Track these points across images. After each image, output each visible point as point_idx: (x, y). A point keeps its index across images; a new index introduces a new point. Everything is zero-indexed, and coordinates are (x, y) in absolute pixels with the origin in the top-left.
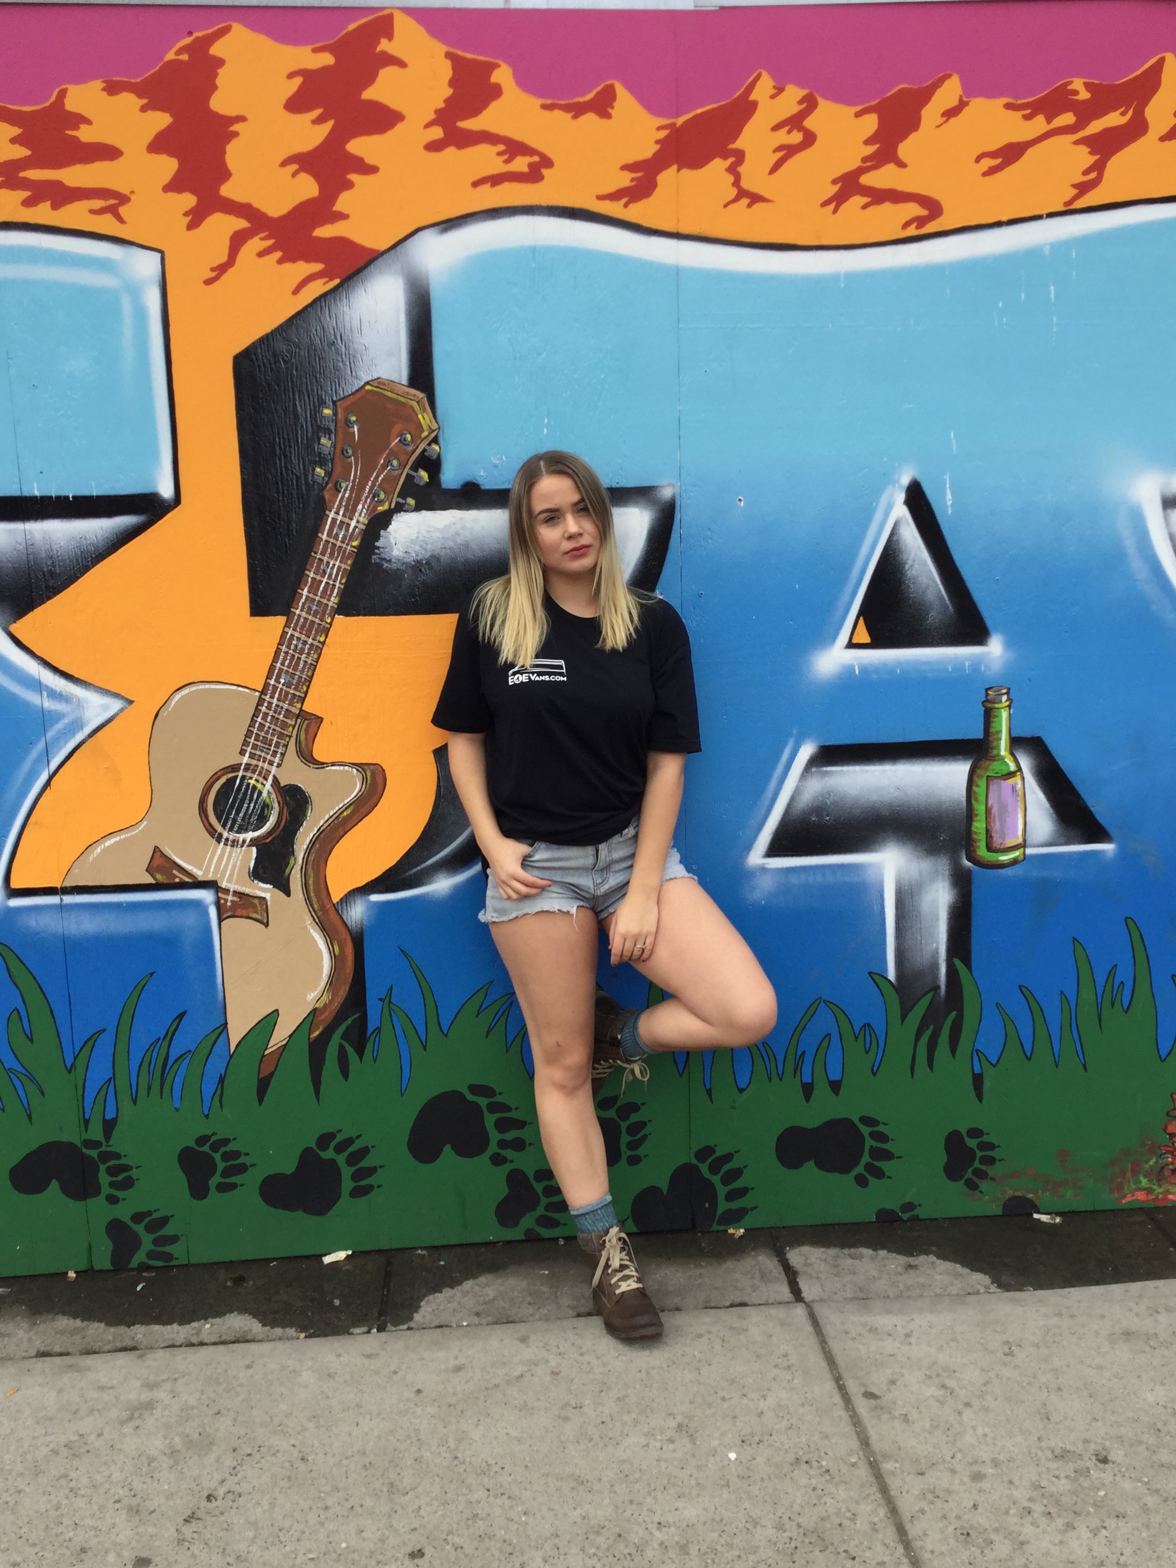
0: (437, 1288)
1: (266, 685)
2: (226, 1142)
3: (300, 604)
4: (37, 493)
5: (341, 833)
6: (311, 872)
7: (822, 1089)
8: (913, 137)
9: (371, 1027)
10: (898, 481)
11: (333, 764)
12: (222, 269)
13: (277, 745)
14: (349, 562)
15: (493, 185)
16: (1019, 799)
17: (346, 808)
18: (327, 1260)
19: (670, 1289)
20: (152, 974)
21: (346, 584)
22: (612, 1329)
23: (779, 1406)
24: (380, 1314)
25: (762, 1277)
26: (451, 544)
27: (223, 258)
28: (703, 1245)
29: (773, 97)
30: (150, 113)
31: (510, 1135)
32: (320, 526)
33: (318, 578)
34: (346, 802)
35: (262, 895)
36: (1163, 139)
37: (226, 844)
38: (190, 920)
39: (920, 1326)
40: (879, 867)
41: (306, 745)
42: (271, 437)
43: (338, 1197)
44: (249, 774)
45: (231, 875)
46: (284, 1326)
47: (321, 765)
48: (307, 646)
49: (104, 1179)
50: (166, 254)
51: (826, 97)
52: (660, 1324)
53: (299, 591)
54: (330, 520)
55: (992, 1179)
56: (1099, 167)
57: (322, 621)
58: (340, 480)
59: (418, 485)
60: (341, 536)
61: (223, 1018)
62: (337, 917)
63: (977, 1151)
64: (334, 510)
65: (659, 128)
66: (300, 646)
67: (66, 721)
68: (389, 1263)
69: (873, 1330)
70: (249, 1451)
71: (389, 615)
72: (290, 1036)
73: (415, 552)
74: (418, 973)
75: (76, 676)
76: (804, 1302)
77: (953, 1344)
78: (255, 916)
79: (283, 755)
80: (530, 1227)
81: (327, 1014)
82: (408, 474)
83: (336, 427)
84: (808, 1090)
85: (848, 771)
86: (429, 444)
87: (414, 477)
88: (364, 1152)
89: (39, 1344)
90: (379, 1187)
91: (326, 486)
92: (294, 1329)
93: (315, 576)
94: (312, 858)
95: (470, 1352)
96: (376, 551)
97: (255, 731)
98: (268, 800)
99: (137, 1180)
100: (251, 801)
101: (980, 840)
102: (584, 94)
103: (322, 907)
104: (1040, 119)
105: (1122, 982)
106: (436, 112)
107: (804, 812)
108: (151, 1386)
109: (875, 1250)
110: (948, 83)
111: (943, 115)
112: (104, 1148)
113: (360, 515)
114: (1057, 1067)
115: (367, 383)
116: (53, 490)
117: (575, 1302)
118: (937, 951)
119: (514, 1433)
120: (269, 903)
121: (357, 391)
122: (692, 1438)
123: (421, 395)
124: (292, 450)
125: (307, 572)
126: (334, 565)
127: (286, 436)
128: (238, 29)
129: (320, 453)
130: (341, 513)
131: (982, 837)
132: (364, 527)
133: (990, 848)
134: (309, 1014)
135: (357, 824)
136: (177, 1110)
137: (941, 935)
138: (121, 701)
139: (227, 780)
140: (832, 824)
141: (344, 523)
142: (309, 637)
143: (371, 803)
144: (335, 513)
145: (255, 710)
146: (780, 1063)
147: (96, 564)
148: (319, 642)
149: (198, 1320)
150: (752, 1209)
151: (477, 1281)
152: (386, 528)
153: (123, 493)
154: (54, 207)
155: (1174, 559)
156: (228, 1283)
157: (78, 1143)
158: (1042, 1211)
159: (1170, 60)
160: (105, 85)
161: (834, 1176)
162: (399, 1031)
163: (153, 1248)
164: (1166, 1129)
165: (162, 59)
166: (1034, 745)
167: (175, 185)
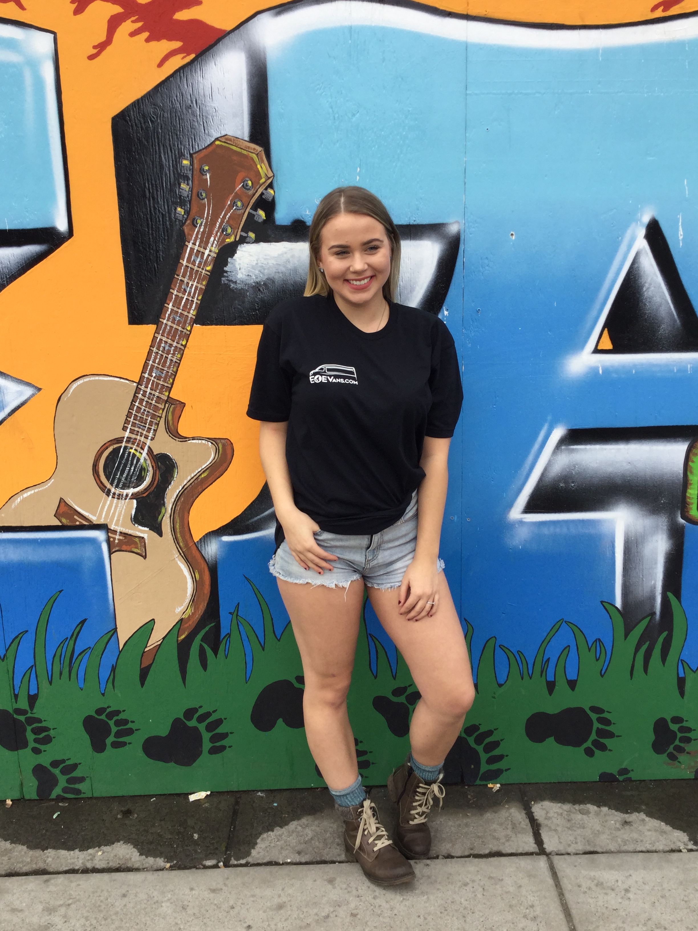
0: (270, 828)
1: (142, 378)
2: (118, 713)
3: (167, 315)
5: (200, 490)
6: (177, 520)
7: (562, 686)
9: (223, 633)
10: (640, 220)
11: (193, 439)
12: (101, 47)
13: (151, 423)
14: (204, 283)
17: (204, 472)
18: (192, 798)
20: (60, 592)
21: (202, 300)
24: (227, 849)
25: (513, 828)
26: (283, 269)
27: (102, 38)
28: (469, 797)
32: (181, 254)
33: (180, 295)
34: (203, 467)
35: (141, 535)
37: (113, 497)
38: (88, 552)
39: (637, 882)
40: (612, 522)
41: (173, 423)
42: (142, 183)
43: (200, 753)
44: (130, 445)
45: (118, 520)
46: (155, 856)
47: (184, 439)
48: (173, 348)
49: (30, 737)
50: (58, 35)
53: (166, 305)
54: (189, 249)
55: (688, 753)
57: (183, 329)
58: (197, 218)
59: (257, 222)
60: (197, 262)
61: (114, 624)
62: (197, 552)
63: (678, 733)
64: (192, 241)
66: (167, 348)
68: (237, 803)
69: (599, 884)
71: (235, 324)
72: (164, 638)
73: (255, 275)
74: (259, 595)
76: (547, 855)
78: (136, 550)
79: (155, 431)
81: (191, 623)
82: (249, 212)
83: (192, 175)
84: (551, 686)
85: (591, 449)
86: (266, 189)
87: (254, 215)
88: (219, 722)
91: (185, 222)
92: (162, 859)
93: (178, 294)
94: (178, 508)
95: (290, 891)
96: (225, 274)
97: (134, 412)
98: (144, 465)
99: (54, 738)
100: (132, 464)
101: (692, 504)
103: (186, 545)
107: (554, 480)
108: (50, 910)
109: (599, 806)
112: (29, 715)
113: (212, 246)
115: (217, 139)
118: (654, 587)
120: (146, 542)
121: (209, 146)
123: (259, 149)
124: (159, 193)
125: (171, 290)
126: (192, 285)
127: (154, 182)
129: (180, 196)
130: (197, 244)
131: (694, 499)
132: (215, 255)
134: (177, 623)
135: (212, 483)
136: (82, 690)
137: (658, 575)
138: (32, 389)
139: (114, 449)
140: (576, 489)
141: (200, 251)
142: (174, 341)
143: (223, 468)
144: (193, 244)
145: (134, 397)
146: (530, 667)
147: (9, 284)
148: (182, 345)
149: (94, 848)
150: (506, 770)
151: (300, 822)
152: (232, 256)
153: (29, 227)
156: (119, 815)
157: (11, 711)
161: (569, 748)
162: (244, 636)
163: (67, 785)
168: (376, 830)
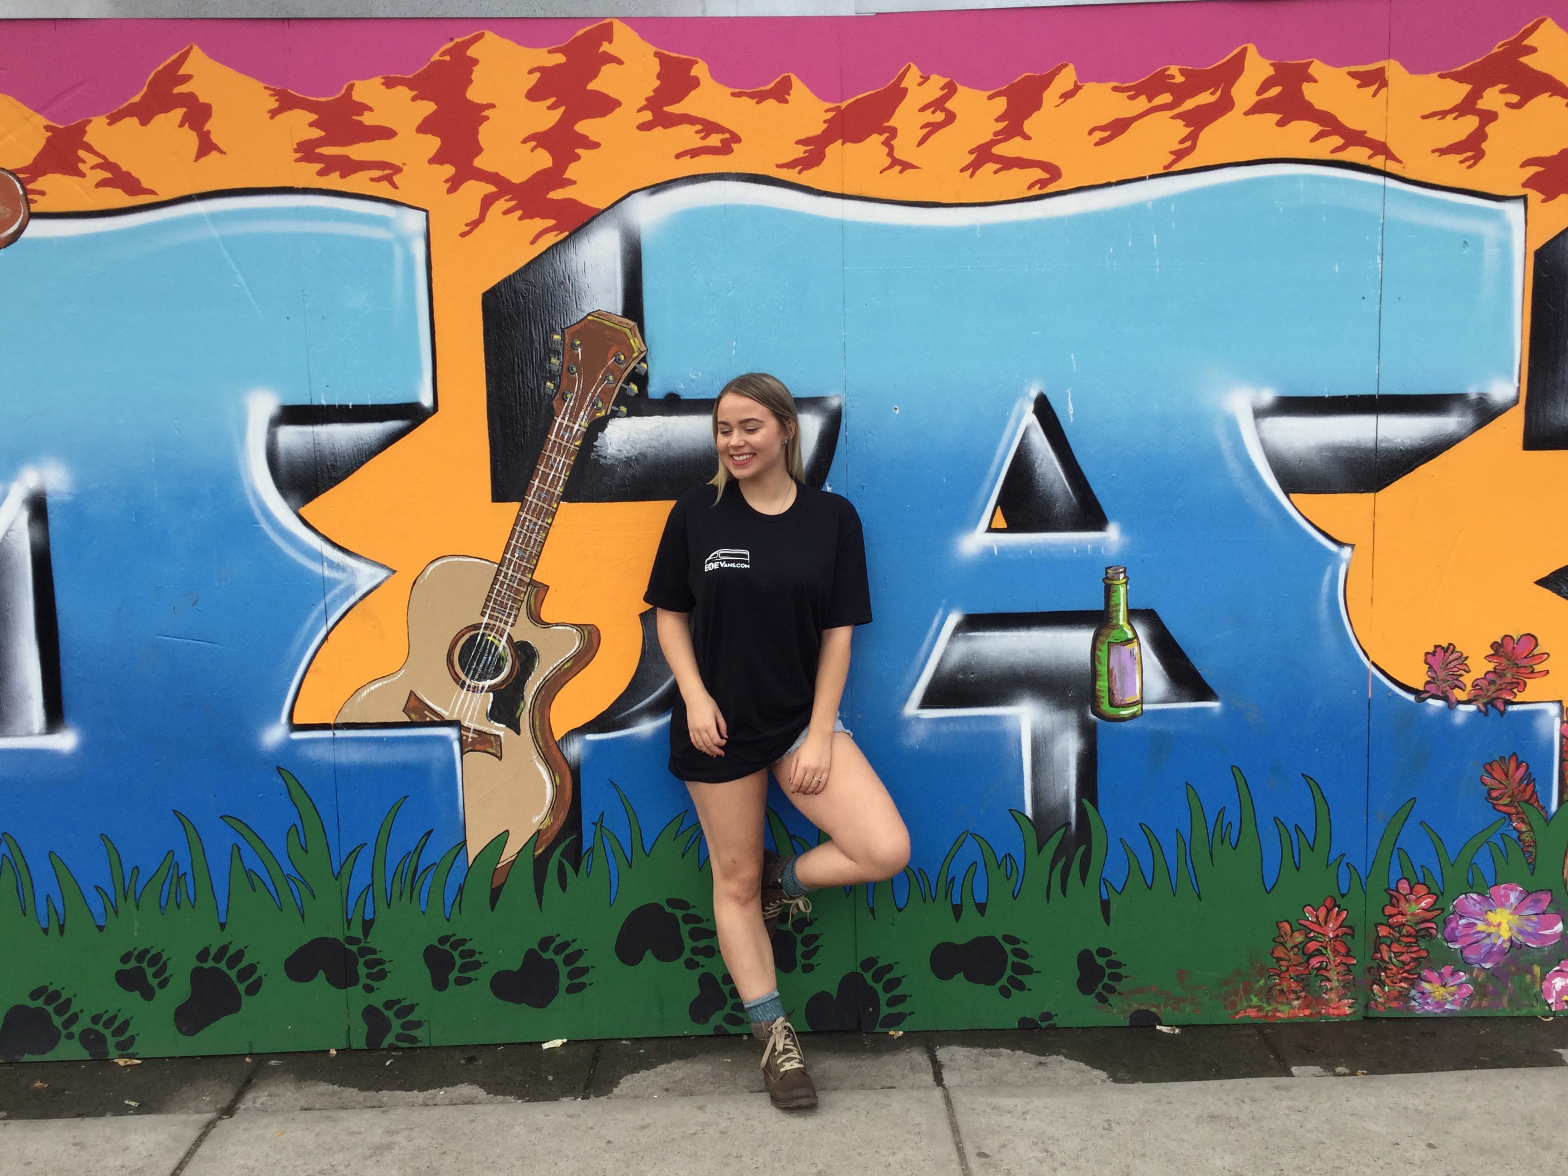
0: (635, 1070)
1: (503, 558)
2: (463, 942)
3: (532, 492)
4: (324, 403)
5: (563, 682)
6: (537, 716)
7: (969, 910)
8: (1036, 114)
9: (586, 846)
10: (1027, 395)
11: (557, 625)
12: (474, 225)
13: (512, 608)
14: (573, 458)
15: (691, 157)
16: (1136, 662)
17: (567, 662)
18: (546, 1046)
19: (832, 1075)
20: (405, 798)
21: (569, 476)
22: (776, 1101)
23: (905, 1160)
24: (586, 1088)
25: (912, 1068)
26: (655, 443)
27: (476, 216)
28: (866, 1043)
29: (920, 84)
30: (419, 101)
31: (702, 943)
32: (549, 429)
33: (547, 471)
34: (567, 656)
35: (497, 733)
36: (1247, 113)
37: (468, 690)
38: (438, 752)
39: (1037, 1106)
40: (1017, 718)
41: (535, 608)
42: (511, 357)
43: (556, 992)
44: (488, 632)
45: (472, 716)
46: (504, 1094)
47: (547, 625)
48: (537, 527)
49: (362, 970)
50: (430, 213)
51: (962, 84)
52: (815, 1097)
53: (532, 481)
54: (557, 424)
55: (1120, 993)
56: (1193, 137)
57: (550, 506)
58: (566, 392)
59: (629, 396)
60: (566, 437)
61: (463, 836)
62: (559, 753)
63: (1106, 968)
64: (561, 416)
65: (827, 111)
66: (531, 526)
67: (341, 587)
68: (598, 1050)
69: (995, 1108)
71: (604, 501)
72: (518, 853)
73: (626, 450)
74: (625, 801)
75: (351, 550)
76: (944, 1088)
77: (1063, 1120)
78: (491, 750)
79: (516, 616)
80: (718, 1024)
81: (549, 834)
82: (621, 387)
83: (563, 349)
84: (957, 911)
85: (990, 636)
86: (639, 363)
87: (626, 389)
88: (579, 954)
89: (302, 1102)
90: (591, 984)
91: (555, 397)
92: (513, 1097)
93: (545, 470)
94: (538, 702)
95: (655, 1116)
96: (595, 449)
97: (494, 596)
98: (503, 654)
99: (390, 972)
100: (489, 653)
101: (1103, 697)
102: (765, 85)
103: (546, 744)
104: (1143, 99)
105: (1230, 822)
106: (647, 99)
107: (952, 671)
108: (390, 1133)
109: (1013, 1050)
110: (1064, 71)
111: (1061, 97)
112: (362, 944)
113: (582, 421)
114: (1175, 895)
115: (589, 314)
116: (336, 400)
117: (750, 1083)
118: (1067, 792)
120: (502, 740)
121: (581, 321)
123: (632, 323)
124: (528, 368)
125: (538, 466)
126: (560, 461)
127: (523, 357)
128: (490, 38)
129: (550, 371)
130: (567, 418)
131: (1105, 694)
132: (585, 430)
133: (1112, 704)
134: (534, 834)
135: (576, 675)
136: (424, 914)
137: (1071, 778)
138: (387, 571)
139: (470, 636)
140: (976, 681)
141: (569, 426)
142: (539, 519)
143: (588, 657)
144: (562, 418)
145: (494, 579)
146: (933, 886)
147: (369, 460)
148: (547, 523)
149: (435, 1089)
150: (910, 1014)
151: (670, 1065)
152: (602, 430)
153: (392, 402)
154: (343, 176)
155: (1265, 460)
156: (462, 1062)
157: (342, 940)
158: (1163, 1023)
159: (1252, 49)
160: (384, 80)
161: (982, 987)
162: (609, 851)
163: (401, 1031)
164: (1273, 952)
165: (429, 60)
166: (1149, 616)
167: (438, 159)
168: (786, 1051)
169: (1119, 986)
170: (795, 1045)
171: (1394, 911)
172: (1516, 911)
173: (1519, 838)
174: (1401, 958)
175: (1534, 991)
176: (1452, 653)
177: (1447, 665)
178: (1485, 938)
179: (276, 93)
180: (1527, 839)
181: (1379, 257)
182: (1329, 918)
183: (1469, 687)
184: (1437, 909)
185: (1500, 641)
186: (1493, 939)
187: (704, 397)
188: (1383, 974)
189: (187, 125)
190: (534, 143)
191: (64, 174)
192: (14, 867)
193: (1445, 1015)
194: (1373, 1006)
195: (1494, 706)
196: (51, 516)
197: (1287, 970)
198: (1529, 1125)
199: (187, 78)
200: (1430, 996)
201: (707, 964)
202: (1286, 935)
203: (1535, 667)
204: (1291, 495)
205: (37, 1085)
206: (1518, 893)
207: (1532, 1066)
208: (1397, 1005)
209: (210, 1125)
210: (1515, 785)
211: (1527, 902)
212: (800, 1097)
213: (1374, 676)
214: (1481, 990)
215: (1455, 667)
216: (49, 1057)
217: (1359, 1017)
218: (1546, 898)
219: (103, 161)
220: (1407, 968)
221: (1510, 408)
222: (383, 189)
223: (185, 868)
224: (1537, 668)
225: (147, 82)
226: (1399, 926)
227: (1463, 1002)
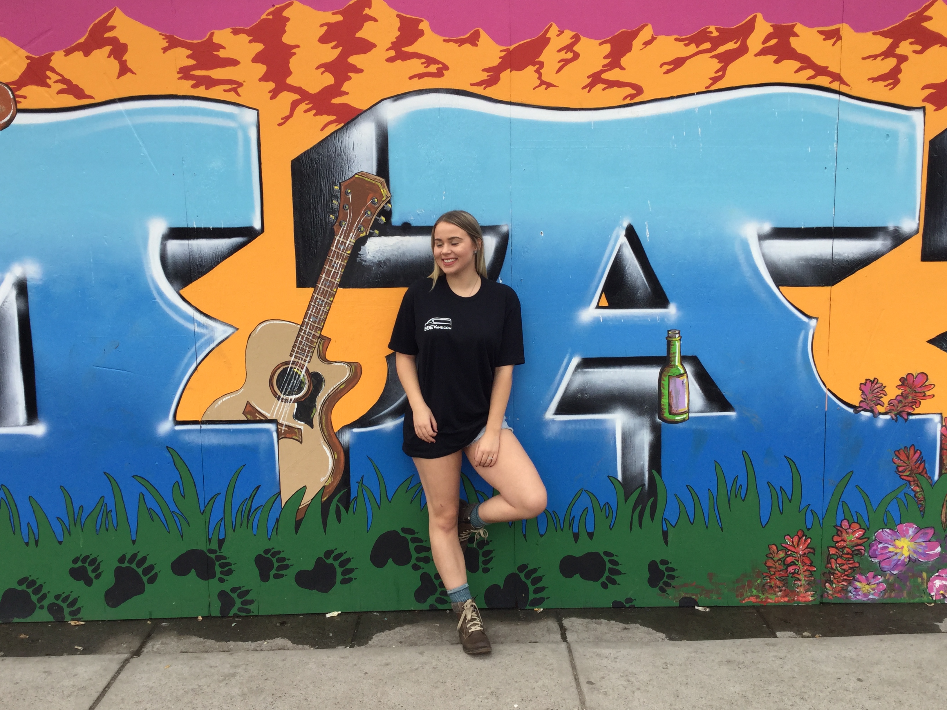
0: (382, 631)
1: (304, 322)
2: (279, 552)
3: (321, 282)
4: (195, 226)
5: (339, 397)
6: (324, 417)
7: (583, 536)
8: (628, 55)
9: (352, 496)
10: (622, 225)
11: (336, 362)
12: (286, 119)
13: (308, 352)
14: (346, 261)
15: (419, 79)
16: (685, 388)
17: (342, 385)
18: (328, 616)
19: (500, 634)
20: (244, 466)
21: (344, 272)
22: (466, 649)
23: (544, 686)
24: (352, 641)
25: (548, 631)
26: (396, 253)
27: (287, 113)
28: (520, 615)
29: (558, 36)
30: (253, 43)
31: (422, 555)
32: (332, 243)
33: (330, 269)
34: (342, 381)
35: (300, 427)
36: (756, 55)
37: (282, 401)
38: (264, 438)
39: (623, 654)
40: (613, 421)
41: (323, 352)
42: (309, 200)
43: (333, 584)
44: (294, 366)
45: (284, 417)
46: (303, 644)
47: (330, 362)
48: (324, 303)
49: (218, 569)
50: (260, 111)
51: (584, 36)
52: (490, 647)
53: (321, 275)
54: (336, 240)
55: (673, 587)
56: (723, 69)
57: (332, 290)
58: (342, 221)
59: (380, 224)
60: (342, 249)
61: (279, 489)
62: (336, 439)
63: (665, 572)
64: (339, 236)
65: (501, 51)
66: (320, 303)
67: (206, 338)
68: (359, 618)
69: (598, 655)
70: (280, 696)
71: (365, 288)
72: (312, 499)
73: (378, 257)
74: (377, 470)
75: (212, 316)
76: (567, 643)
77: (639, 663)
78: (296, 438)
79: (311, 357)
80: (432, 603)
81: (330, 489)
82: (375, 218)
83: (340, 195)
84: (576, 537)
85: (597, 372)
86: (386, 204)
87: (378, 220)
88: (348, 560)
89: (182, 648)
90: (355, 579)
91: (335, 224)
92: (308, 646)
93: (329, 268)
94: (324, 409)
95: (394, 658)
96: (359, 256)
97: (298, 345)
98: (303, 380)
99: (234, 570)
100: (295, 379)
101: (665, 409)
102: (464, 35)
103: (329, 434)
104: (693, 46)
105: (741, 485)
106: (392, 43)
107: (574, 392)
108: (235, 667)
109: (609, 620)
110: (645, 28)
111: (643, 44)
112: (218, 554)
113: (351, 238)
114: (707, 528)
115: (356, 174)
116: (203, 225)
117: (451, 639)
118: (643, 466)
119: (410, 692)
120: (302, 432)
121: (351, 178)
122: (497, 697)
123: (382, 180)
124: (319, 206)
125: (325, 266)
126: (338, 263)
127: (316, 199)
128: (297, 5)
129: (333, 208)
130: (342, 237)
131: (667, 407)
132: (353, 244)
133: (670, 413)
134: (321, 489)
135: (347, 392)
136: (255, 535)
137: (645, 457)
138: (233, 329)
139: (283, 369)
140: (589, 398)
141: (343, 242)
142: (325, 298)
143: (354, 382)
144: (339, 237)
145: (298, 334)
146: (562, 522)
148: (330, 301)
149: (261, 640)
150: (547, 598)
151: (402, 628)
152: (364, 244)
153: (236, 226)
154: (207, 88)
155: (765, 266)
156: (278, 625)
157: (206, 551)
158: (700, 605)
159: (760, 16)
160: (232, 30)
161: (590, 582)
162: (366, 499)
163: (241, 606)
164: (766, 563)
165: (260, 18)
166: (694, 360)
167: (264, 78)
168: (472, 620)
169: (673, 583)
170: (478, 616)
171: (839, 539)
172: (913, 539)
173: (915, 495)
174: (843, 567)
175: (923, 587)
176: (876, 384)
177: (873, 391)
178: (893, 556)
179: (166, 37)
180: (921, 496)
181: (835, 143)
182: (800, 543)
183: (886, 405)
184: (865, 538)
185: (905, 377)
186: (898, 557)
187: (426, 225)
188: (832, 577)
189: (113, 56)
190: (323, 69)
191: (38, 86)
192: (8, 505)
193: (869, 602)
194: (826, 596)
195: (902, 416)
196: (30, 294)
197: (775, 574)
198: (918, 668)
199: (113, 28)
200: (860, 591)
201: (425, 568)
202: (774, 552)
203: (926, 392)
204: (780, 287)
205: (22, 636)
206: (914, 529)
207: (921, 633)
208: (840, 596)
209: (126, 662)
210: (913, 464)
211: (919, 534)
212: (481, 647)
213: (829, 397)
214: (891, 587)
215: (878, 392)
216: (29, 619)
217: (817, 602)
218: (931, 532)
219: (61, 78)
220: (846, 573)
221: (913, 235)
222: (231, 97)
223: (111, 506)
224: (928, 393)
225: (88, 30)
226: (842, 548)
227: (880, 594)
